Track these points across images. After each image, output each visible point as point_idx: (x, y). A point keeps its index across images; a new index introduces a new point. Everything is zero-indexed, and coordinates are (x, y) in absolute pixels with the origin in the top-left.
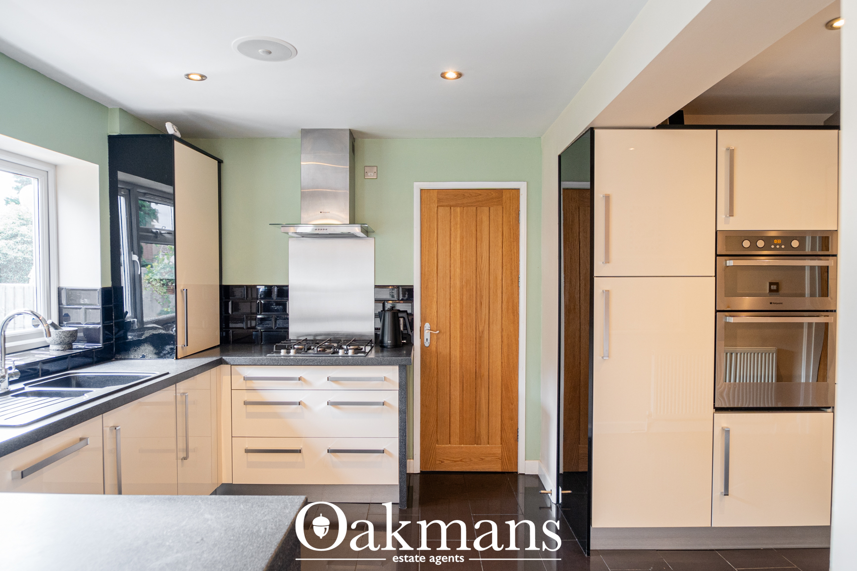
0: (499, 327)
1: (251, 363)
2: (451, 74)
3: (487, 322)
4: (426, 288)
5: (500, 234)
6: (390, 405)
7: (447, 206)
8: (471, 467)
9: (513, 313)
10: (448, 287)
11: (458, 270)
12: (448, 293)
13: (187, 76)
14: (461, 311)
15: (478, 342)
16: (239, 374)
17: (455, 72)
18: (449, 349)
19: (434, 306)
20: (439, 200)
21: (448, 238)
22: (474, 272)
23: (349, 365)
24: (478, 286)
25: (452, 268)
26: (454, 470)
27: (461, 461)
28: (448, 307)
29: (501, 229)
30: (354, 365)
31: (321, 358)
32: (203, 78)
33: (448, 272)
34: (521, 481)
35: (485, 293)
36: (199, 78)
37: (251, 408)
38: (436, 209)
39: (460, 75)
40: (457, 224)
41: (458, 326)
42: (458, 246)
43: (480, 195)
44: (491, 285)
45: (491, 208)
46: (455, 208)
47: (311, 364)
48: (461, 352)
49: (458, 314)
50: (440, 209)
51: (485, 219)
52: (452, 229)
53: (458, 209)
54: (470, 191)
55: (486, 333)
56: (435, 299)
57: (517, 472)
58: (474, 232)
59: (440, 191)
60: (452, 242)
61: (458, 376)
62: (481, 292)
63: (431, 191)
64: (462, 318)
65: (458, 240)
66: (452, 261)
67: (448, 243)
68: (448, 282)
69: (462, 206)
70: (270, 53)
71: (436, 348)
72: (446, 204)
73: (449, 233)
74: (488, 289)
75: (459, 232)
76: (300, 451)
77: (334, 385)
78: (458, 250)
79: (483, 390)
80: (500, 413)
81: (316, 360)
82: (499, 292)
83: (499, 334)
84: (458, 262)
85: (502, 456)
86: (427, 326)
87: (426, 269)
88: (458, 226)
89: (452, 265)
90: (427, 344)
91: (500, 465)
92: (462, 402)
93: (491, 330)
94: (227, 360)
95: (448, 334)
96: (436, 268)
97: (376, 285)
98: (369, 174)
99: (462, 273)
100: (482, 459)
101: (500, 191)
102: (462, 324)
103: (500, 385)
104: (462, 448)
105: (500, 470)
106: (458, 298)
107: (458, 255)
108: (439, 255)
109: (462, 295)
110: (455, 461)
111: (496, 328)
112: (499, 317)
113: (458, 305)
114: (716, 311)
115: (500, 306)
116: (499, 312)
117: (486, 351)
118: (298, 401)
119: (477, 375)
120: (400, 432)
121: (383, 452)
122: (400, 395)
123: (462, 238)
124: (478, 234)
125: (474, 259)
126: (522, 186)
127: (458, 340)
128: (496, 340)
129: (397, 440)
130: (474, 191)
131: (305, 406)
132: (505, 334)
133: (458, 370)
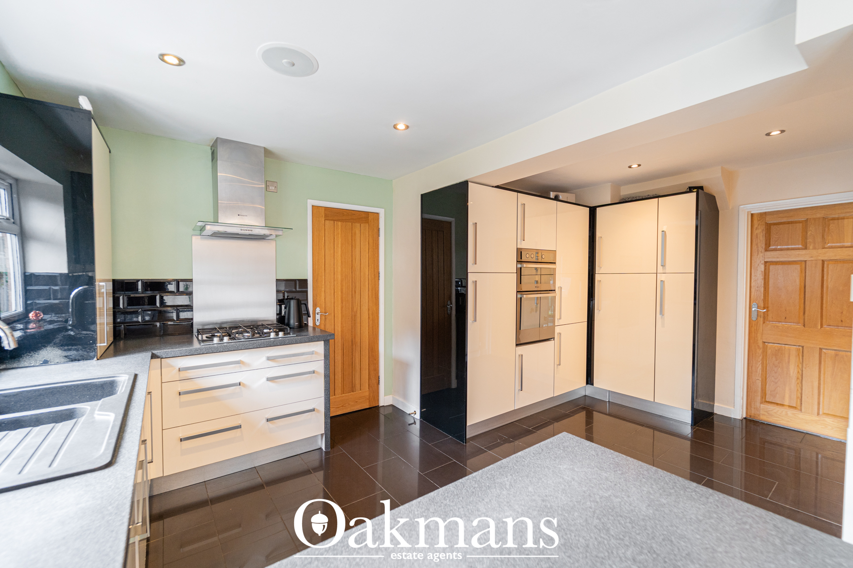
0: (367, 308)
1: (187, 354)
2: (401, 126)
3: (359, 305)
4: (317, 281)
5: (367, 243)
6: (318, 373)
7: (332, 220)
8: (349, 409)
9: (376, 298)
10: (332, 280)
11: (340, 268)
12: (332, 284)
13: (162, 57)
14: (342, 298)
15: (353, 319)
16: (171, 366)
17: (405, 124)
18: (333, 326)
19: (323, 294)
20: (326, 216)
21: (332, 244)
22: (351, 269)
23: (286, 345)
24: (353, 280)
25: (335, 266)
26: (338, 414)
27: (342, 406)
28: (333, 294)
29: (367, 240)
30: (290, 344)
31: (260, 341)
32: (182, 63)
33: (332, 269)
34: (382, 411)
35: (358, 285)
36: (176, 62)
37: (185, 398)
38: (324, 221)
39: (407, 127)
40: (338, 234)
41: (340, 309)
42: (340, 250)
43: (354, 214)
44: (362, 279)
45: (362, 225)
46: (338, 222)
47: (251, 347)
48: (342, 327)
49: (340, 300)
50: (327, 222)
51: (358, 232)
52: (335, 237)
53: (340, 223)
54: (348, 211)
55: (359, 312)
56: (323, 289)
57: (378, 406)
58: (350, 240)
59: (326, 209)
60: (335, 247)
61: (340, 345)
62: (355, 283)
63: (320, 208)
64: (342, 303)
65: (340, 246)
66: (335, 261)
67: (333, 247)
68: (333, 276)
69: (342, 221)
70: (294, 65)
71: (325, 326)
72: (331, 218)
73: (333, 240)
74: (359, 282)
75: (340, 240)
76: (239, 427)
77: (271, 364)
78: (340, 253)
79: (357, 352)
80: (368, 367)
81: (256, 343)
82: (367, 283)
83: (367, 313)
84: (340, 262)
85: (369, 397)
86: (318, 310)
87: (317, 267)
88: (340, 235)
89: (335, 264)
90: (318, 323)
91: (368, 404)
92: (343, 364)
93: (362, 309)
94: (159, 354)
95: (333, 314)
96: (323, 266)
97: (277, 278)
98: (271, 188)
99: (342, 270)
100: (357, 402)
101: (367, 213)
102: (342, 308)
103: (368, 348)
104: (343, 396)
105: (368, 407)
106: (340, 288)
107: (340, 257)
108: (326, 256)
109: (342, 285)
110: (338, 408)
111: (365, 308)
112: (367, 301)
113: (340, 293)
114: (517, 292)
115: (367, 293)
116: (367, 297)
117: (358, 325)
118: (238, 382)
119: (353, 343)
120: (325, 392)
121: (313, 410)
122: (325, 363)
123: (342, 245)
124: (353, 242)
125: (350, 260)
126: (382, 212)
127: (340, 319)
128: (365, 316)
129: (323, 399)
130: (351, 212)
131: (244, 385)
132: (370, 312)
133: (340, 340)
